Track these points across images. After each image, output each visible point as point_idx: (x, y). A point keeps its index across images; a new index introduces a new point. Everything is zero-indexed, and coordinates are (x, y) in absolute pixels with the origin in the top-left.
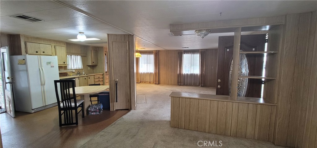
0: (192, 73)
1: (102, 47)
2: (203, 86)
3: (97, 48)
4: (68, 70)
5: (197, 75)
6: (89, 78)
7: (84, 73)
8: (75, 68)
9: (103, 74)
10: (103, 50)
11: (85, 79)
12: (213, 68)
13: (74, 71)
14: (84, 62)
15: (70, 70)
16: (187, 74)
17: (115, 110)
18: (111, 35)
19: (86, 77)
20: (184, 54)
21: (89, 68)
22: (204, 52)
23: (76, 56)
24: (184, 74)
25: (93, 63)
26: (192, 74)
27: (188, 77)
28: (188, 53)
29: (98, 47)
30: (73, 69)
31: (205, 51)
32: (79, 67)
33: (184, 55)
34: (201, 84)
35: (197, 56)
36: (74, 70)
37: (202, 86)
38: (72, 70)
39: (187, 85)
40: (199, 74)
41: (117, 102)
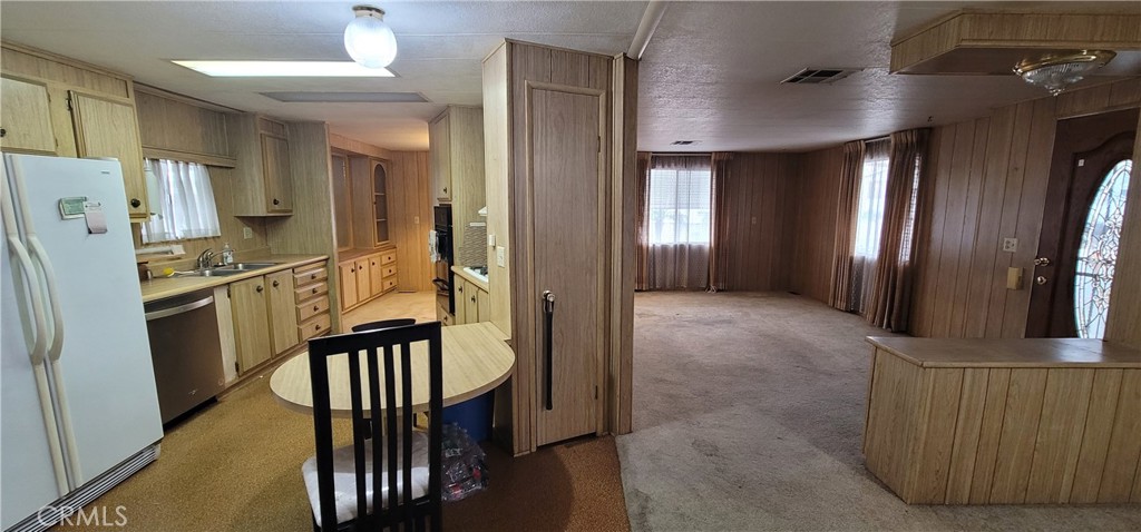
0: (682, 240)
1: (318, 126)
2: (722, 291)
3: (287, 129)
4: (147, 244)
5: (700, 249)
6: (275, 285)
7: (230, 260)
8: (180, 235)
9: (326, 260)
10: (324, 142)
11: (259, 290)
12: (754, 222)
13: (178, 250)
14: (223, 196)
15: (155, 244)
16: (664, 249)
17: (534, 450)
18: (527, 47)
19: (260, 282)
20: (654, 167)
21: (247, 232)
22: (728, 161)
23: (181, 165)
24: (651, 245)
25: (276, 202)
26: (682, 246)
27: (666, 258)
28: (669, 166)
29: (287, 122)
30: (173, 238)
31: (731, 158)
32: (202, 227)
33: (652, 171)
34: (716, 281)
35: (704, 178)
36: (177, 242)
37: (718, 291)
38: (167, 243)
39: (663, 289)
40: (708, 246)
41: (549, 406)
